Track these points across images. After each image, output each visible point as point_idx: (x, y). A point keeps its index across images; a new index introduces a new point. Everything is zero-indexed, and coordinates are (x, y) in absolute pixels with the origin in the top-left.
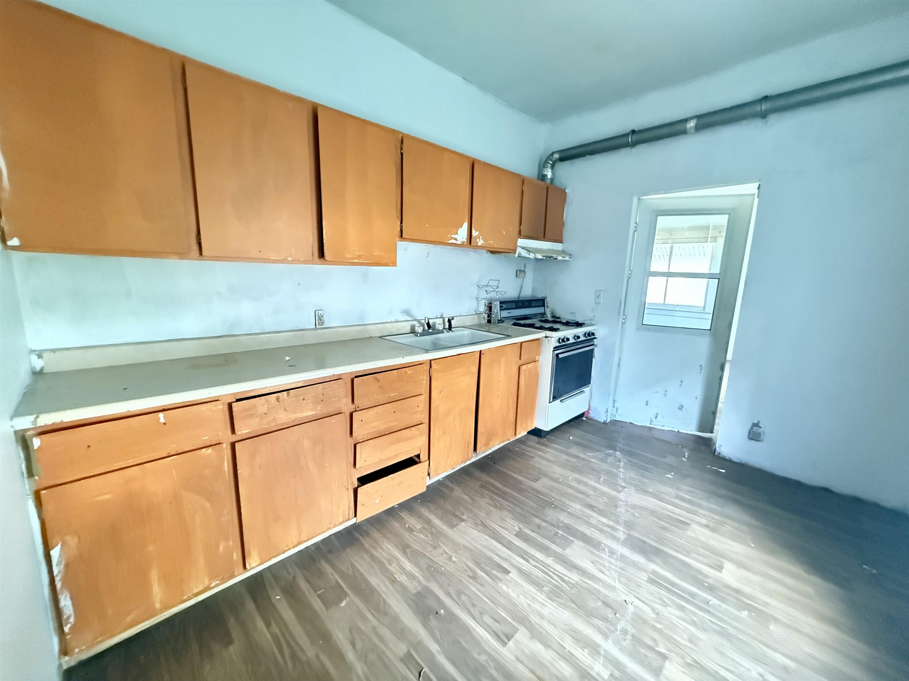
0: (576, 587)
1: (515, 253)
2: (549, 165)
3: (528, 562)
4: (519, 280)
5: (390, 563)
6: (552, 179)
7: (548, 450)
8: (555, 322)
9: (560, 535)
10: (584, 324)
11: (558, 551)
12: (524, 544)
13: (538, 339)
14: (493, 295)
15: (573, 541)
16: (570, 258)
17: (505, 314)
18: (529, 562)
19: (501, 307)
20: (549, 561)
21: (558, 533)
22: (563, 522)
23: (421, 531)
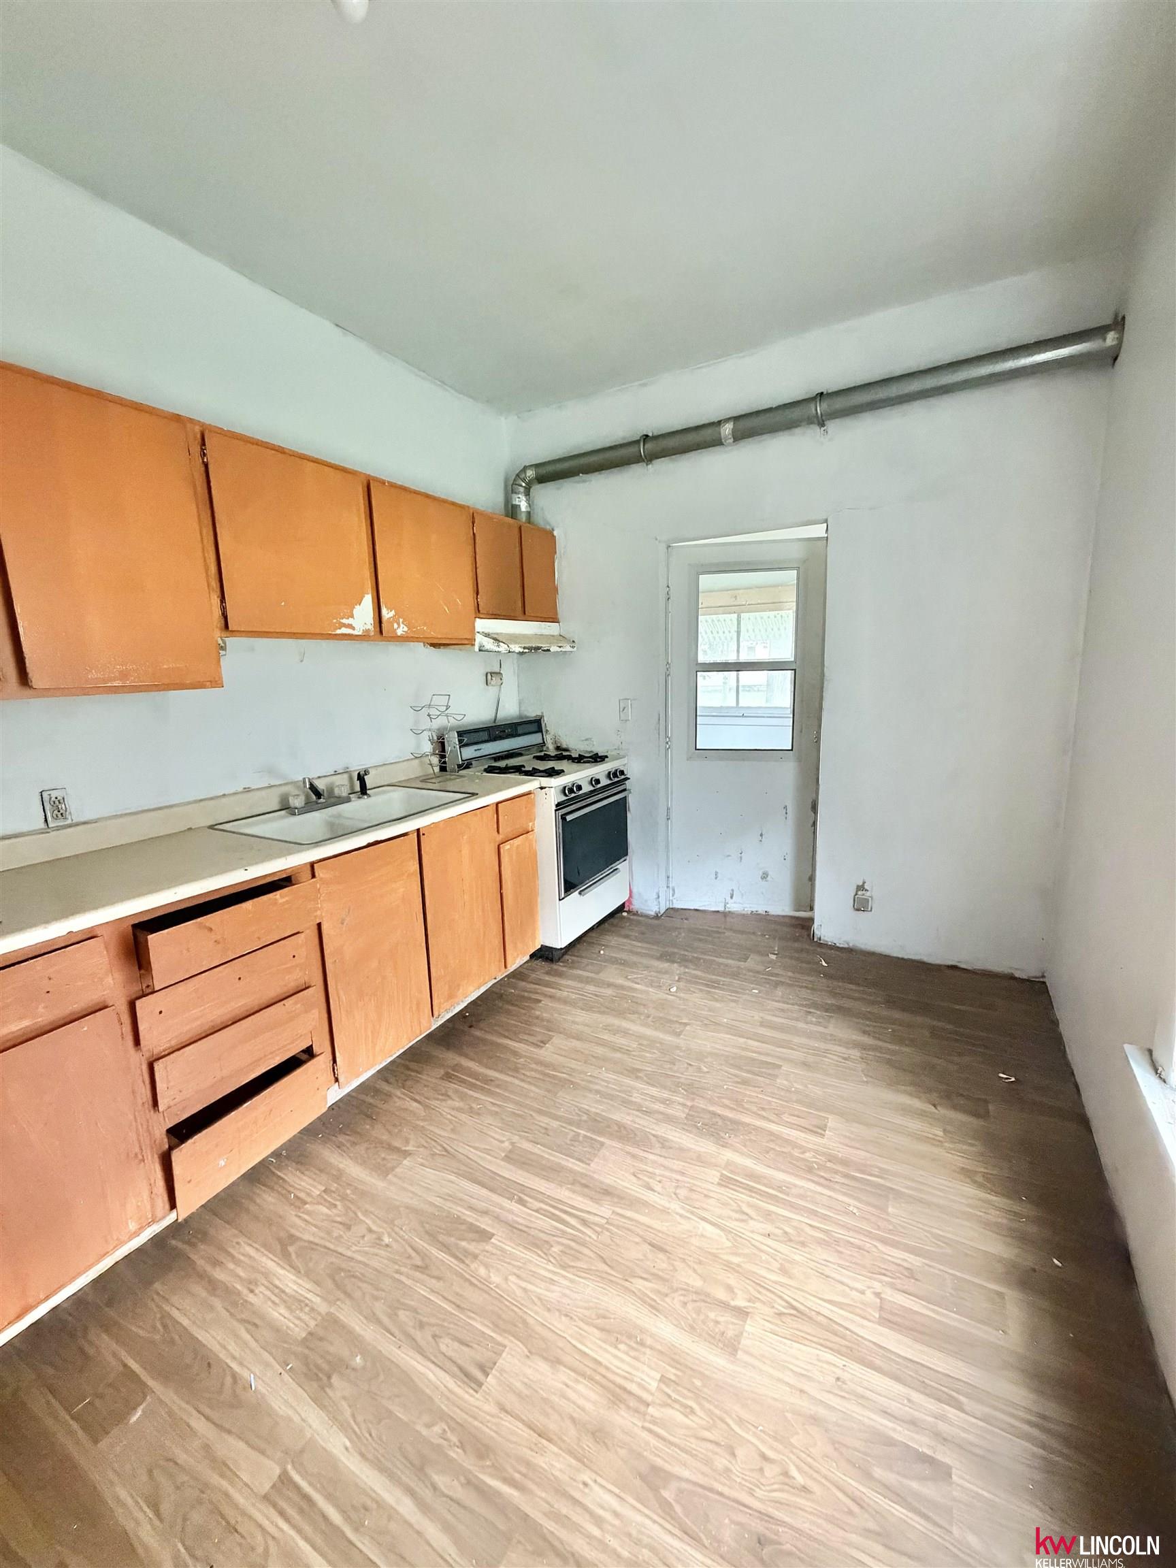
0: (608, 1230)
1: (473, 645)
2: (522, 490)
3: (525, 1206)
4: (492, 691)
5: (252, 1287)
6: (529, 513)
7: (563, 982)
8: (559, 758)
9: (581, 1138)
10: (607, 757)
11: (579, 1169)
12: (520, 1172)
13: (529, 793)
14: (441, 722)
15: (602, 1144)
16: (573, 647)
17: (469, 752)
18: (528, 1205)
19: (460, 741)
20: (563, 1193)
21: (579, 1134)
22: (587, 1113)
23: (321, 1200)
